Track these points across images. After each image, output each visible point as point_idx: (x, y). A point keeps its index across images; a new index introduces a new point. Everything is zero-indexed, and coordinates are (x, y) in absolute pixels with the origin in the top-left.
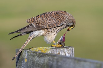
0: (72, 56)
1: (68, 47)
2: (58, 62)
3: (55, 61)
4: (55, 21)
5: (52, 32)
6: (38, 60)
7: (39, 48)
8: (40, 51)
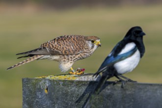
4: (72, 48)
5: (68, 59)
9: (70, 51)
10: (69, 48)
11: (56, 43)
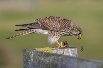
0: (75, 56)
1: (72, 47)
2: (62, 61)
3: (60, 60)
6: (44, 59)
7: (45, 48)
8: (46, 51)
9: (57, 29)
10: (57, 26)
11: (47, 20)
